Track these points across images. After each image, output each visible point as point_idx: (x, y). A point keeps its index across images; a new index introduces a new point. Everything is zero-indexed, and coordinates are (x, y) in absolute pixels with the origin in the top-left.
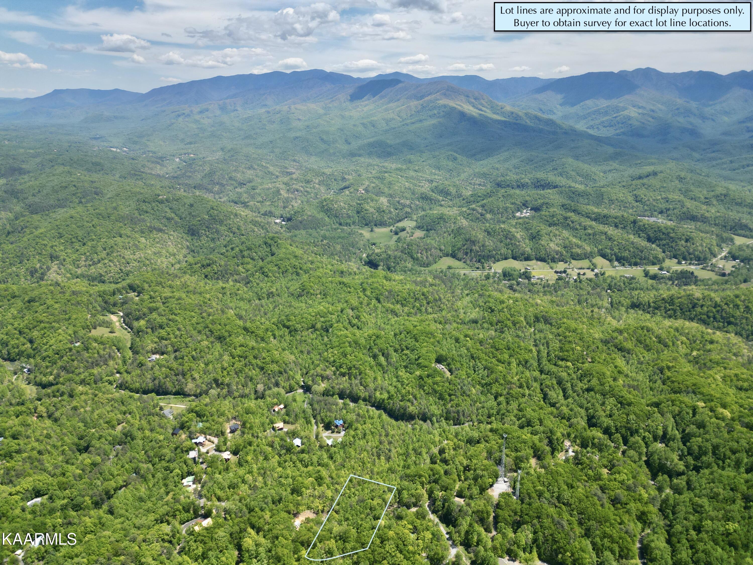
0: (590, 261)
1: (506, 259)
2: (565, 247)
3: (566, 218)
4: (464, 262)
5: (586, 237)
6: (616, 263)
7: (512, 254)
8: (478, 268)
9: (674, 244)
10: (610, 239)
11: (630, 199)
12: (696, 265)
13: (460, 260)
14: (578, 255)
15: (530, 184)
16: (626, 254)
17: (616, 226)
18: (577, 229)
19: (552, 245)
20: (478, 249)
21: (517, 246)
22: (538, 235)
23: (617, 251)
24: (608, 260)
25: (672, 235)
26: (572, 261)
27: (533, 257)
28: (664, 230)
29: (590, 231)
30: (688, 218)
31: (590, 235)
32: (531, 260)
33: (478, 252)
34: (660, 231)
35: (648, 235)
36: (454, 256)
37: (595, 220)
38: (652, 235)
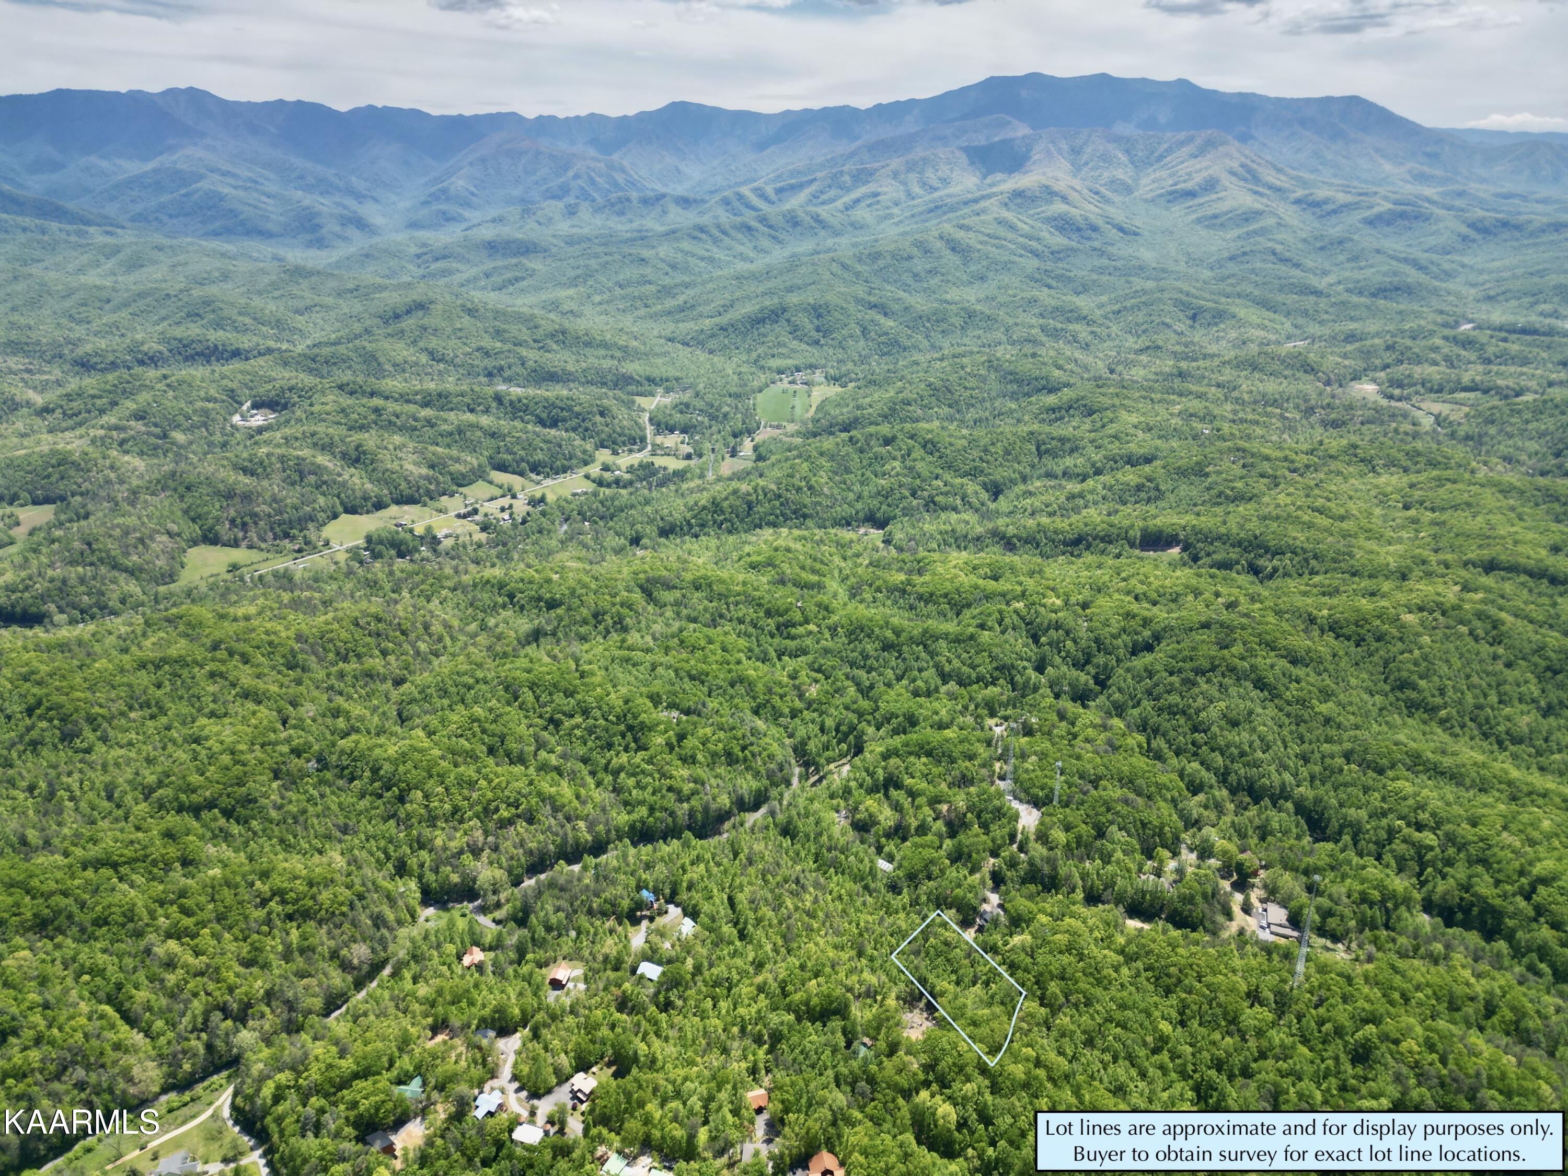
0: (491, 483)
1: (335, 516)
2: (432, 466)
3: (377, 410)
4: (250, 547)
5: (448, 440)
6: (533, 476)
7: (342, 503)
8: (300, 551)
9: (589, 425)
10: (493, 435)
11: (424, 358)
12: (640, 451)
13: (235, 544)
14: (464, 476)
15: (167, 353)
16: (539, 456)
17: (472, 411)
18: (415, 429)
19: (410, 467)
20: (267, 509)
21: (344, 484)
22: (364, 453)
23: (523, 453)
24: (514, 473)
25: (577, 409)
26: (461, 489)
27: (387, 499)
28: (558, 402)
29: (445, 427)
30: (544, 380)
31: (451, 434)
32: (386, 506)
33: (269, 516)
34: (554, 405)
35: (537, 416)
36: (211, 538)
37: (426, 405)
38: (544, 416)
